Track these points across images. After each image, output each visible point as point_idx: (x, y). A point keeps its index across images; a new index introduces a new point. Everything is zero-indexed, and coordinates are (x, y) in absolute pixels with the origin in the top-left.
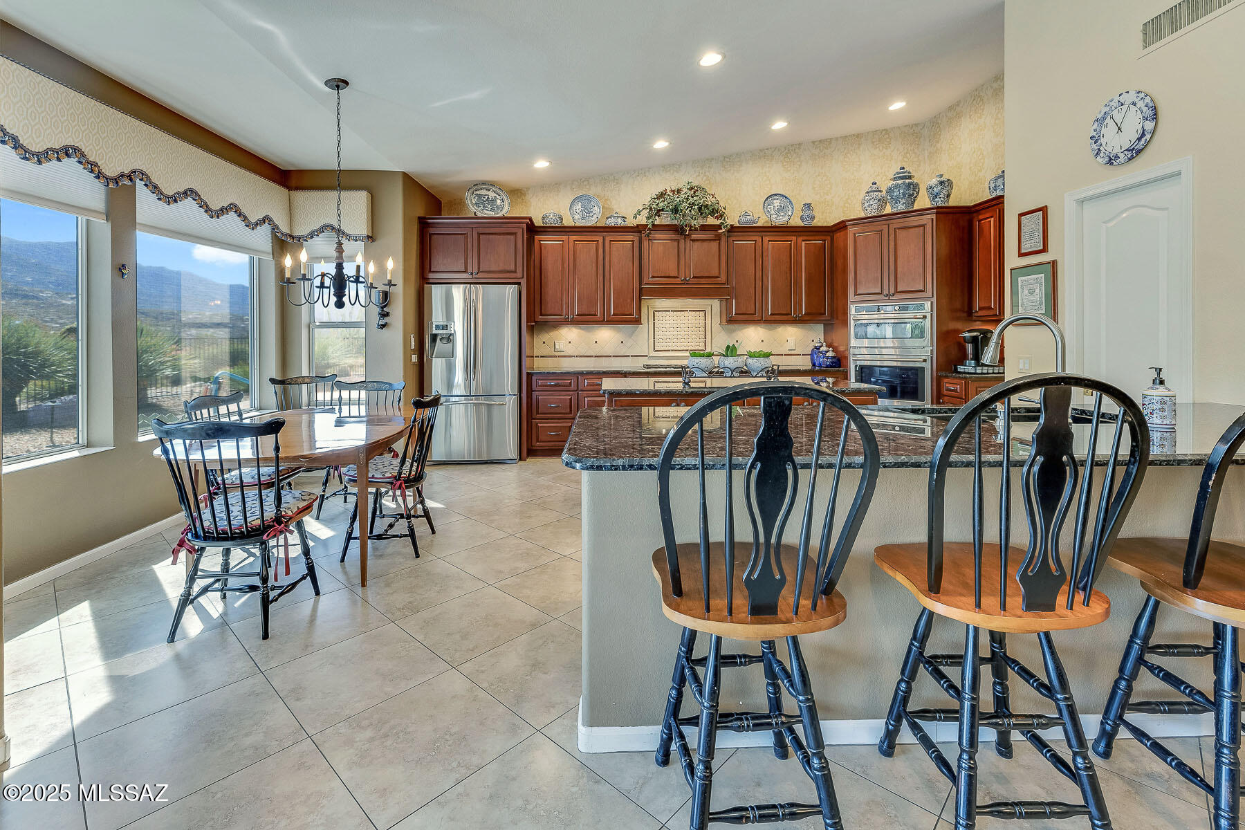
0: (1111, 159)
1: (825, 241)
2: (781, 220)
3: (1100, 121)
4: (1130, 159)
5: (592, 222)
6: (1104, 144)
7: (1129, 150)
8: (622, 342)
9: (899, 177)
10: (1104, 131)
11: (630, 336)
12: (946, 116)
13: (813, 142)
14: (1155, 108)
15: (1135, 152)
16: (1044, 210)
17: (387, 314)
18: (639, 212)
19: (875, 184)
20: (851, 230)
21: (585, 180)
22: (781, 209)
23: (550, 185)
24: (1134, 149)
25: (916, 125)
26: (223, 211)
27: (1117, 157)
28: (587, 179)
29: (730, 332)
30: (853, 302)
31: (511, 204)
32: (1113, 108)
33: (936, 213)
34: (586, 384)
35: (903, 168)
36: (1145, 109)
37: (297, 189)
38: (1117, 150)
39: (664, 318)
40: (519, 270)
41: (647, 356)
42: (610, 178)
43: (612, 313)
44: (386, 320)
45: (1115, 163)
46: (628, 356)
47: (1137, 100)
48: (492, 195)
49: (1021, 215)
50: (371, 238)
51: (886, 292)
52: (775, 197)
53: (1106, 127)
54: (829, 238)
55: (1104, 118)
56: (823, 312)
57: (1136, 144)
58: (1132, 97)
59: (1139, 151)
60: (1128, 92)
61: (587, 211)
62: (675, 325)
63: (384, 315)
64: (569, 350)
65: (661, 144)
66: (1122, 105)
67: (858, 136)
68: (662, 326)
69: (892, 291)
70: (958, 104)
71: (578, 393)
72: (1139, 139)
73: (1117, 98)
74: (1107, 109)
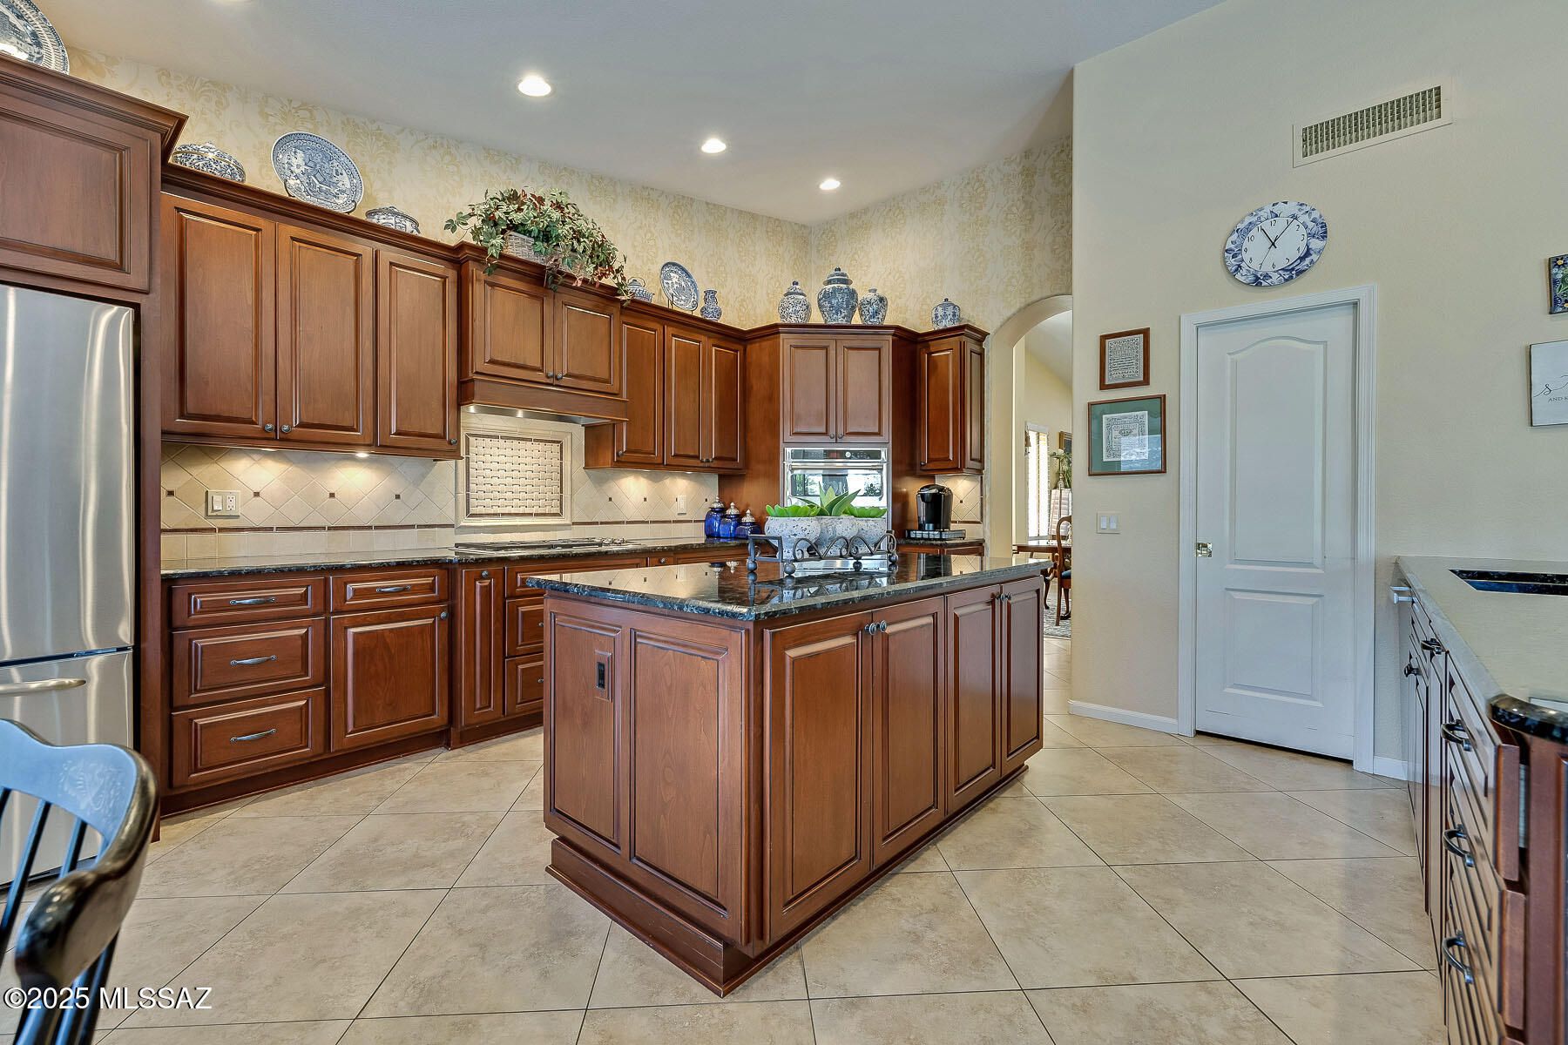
0: (1257, 278)
1: (736, 351)
2: (683, 306)
3: (1244, 232)
4: (1286, 280)
5: (335, 208)
6: (1247, 260)
7: (1287, 270)
8: (398, 497)
9: (838, 280)
10: (1246, 244)
11: (417, 482)
12: (846, 223)
13: (707, 204)
14: (1324, 226)
15: (1293, 272)
16: (1145, 333)
18: (463, 219)
19: (797, 284)
20: (786, 341)
22: (681, 289)
24: (1293, 269)
25: (804, 226)
27: (1267, 276)
29: (600, 482)
30: (789, 444)
32: (1262, 219)
33: (894, 335)
34: (350, 595)
35: (840, 270)
36: (1311, 225)
38: (1267, 268)
39: (488, 451)
40: (137, 265)
41: (452, 526)
43: (394, 430)
45: (1264, 284)
46: (412, 527)
47: (1300, 214)
49: (1104, 338)
51: (832, 432)
52: (674, 269)
53: (1250, 239)
54: (741, 348)
55: (1249, 228)
56: (735, 456)
57: (1296, 263)
58: (1292, 208)
59: (1300, 273)
60: (1286, 203)
62: (508, 466)
64: (255, 514)
65: (535, 86)
66: (1277, 216)
67: (754, 216)
68: (483, 466)
69: (841, 431)
70: (866, 211)
71: (327, 622)
72: (1302, 259)
73: (1268, 208)
74: (1254, 219)
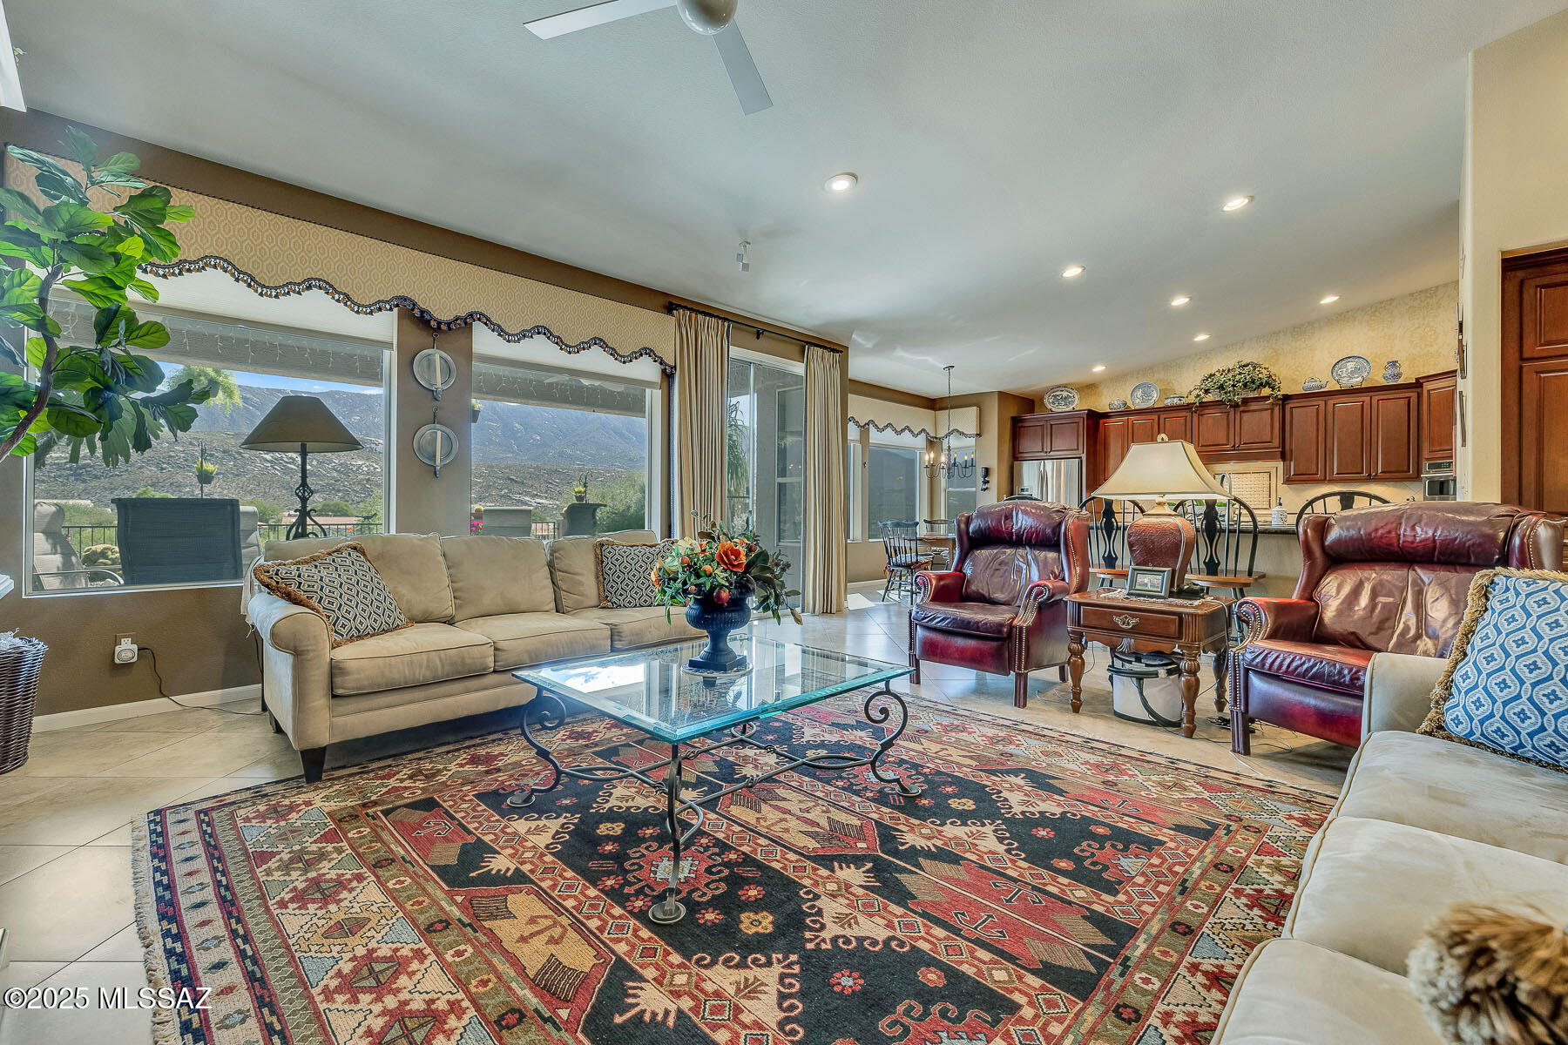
1: (1409, 397)
2: (1353, 382)
5: (1150, 404)
17: (988, 482)
18: (1191, 392)
20: (1426, 387)
21: (1149, 369)
22: (1357, 370)
23: (1116, 378)
26: (903, 430)
28: (1151, 368)
29: (1300, 492)
30: (1427, 459)
31: (1080, 399)
37: (940, 409)
40: (1081, 448)
42: (1172, 364)
44: (987, 485)
48: (1065, 394)
50: (979, 435)
52: (1349, 360)
54: (1413, 392)
56: (1405, 469)
61: (1147, 394)
63: (986, 482)
65: (1201, 338)
